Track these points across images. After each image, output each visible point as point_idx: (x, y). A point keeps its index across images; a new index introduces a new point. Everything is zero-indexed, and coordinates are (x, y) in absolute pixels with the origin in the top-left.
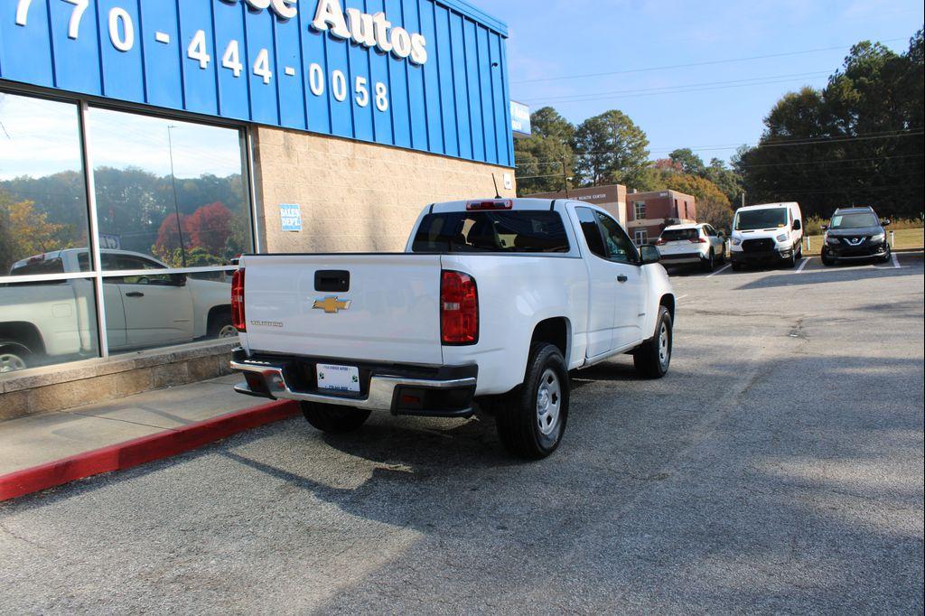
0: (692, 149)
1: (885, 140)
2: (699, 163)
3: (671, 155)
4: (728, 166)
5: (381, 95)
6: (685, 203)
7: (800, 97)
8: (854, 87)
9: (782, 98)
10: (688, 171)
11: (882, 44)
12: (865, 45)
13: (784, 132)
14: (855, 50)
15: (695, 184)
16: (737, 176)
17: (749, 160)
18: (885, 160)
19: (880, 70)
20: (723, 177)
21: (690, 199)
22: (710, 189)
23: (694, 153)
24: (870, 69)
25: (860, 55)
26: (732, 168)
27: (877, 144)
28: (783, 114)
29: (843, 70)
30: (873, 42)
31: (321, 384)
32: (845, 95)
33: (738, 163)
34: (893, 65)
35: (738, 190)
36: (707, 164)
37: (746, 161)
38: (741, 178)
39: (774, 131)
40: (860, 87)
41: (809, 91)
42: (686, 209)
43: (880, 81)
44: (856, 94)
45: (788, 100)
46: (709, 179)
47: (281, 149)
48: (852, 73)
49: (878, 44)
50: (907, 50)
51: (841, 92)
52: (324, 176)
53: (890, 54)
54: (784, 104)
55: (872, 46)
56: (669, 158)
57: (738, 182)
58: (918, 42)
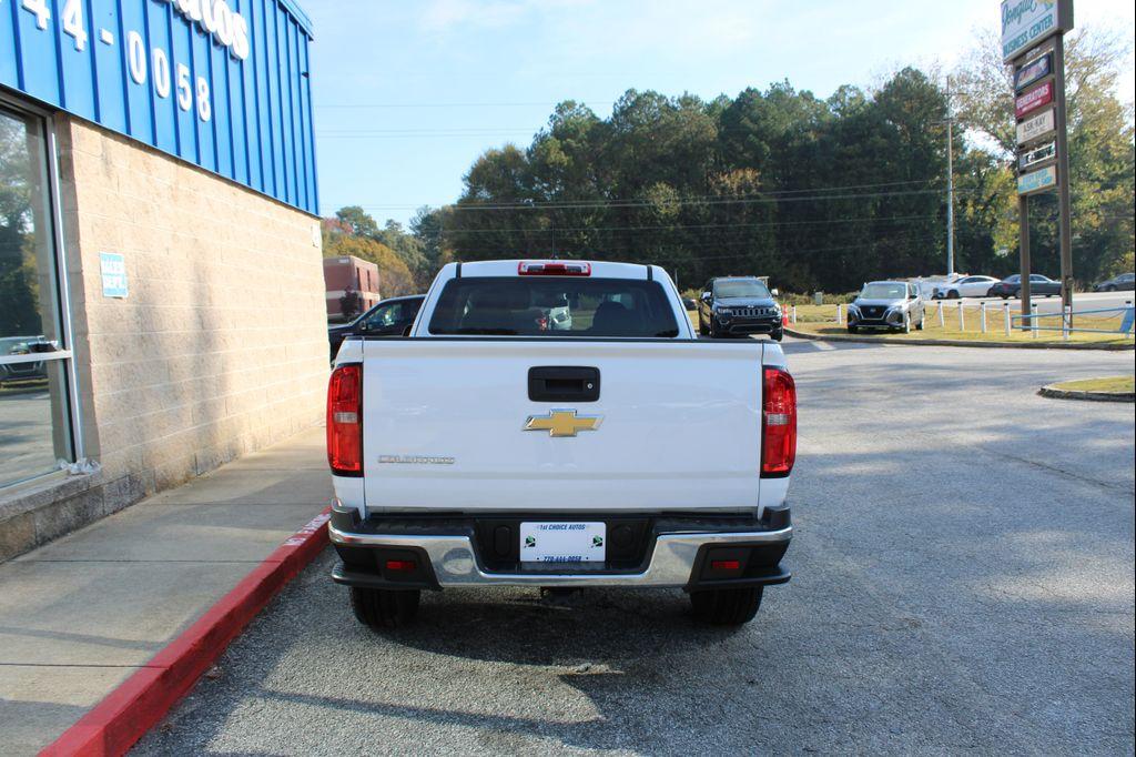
0: (363, 207)
1: (593, 209)
2: (372, 224)
3: (338, 214)
4: (407, 230)
5: (203, 98)
6: (368, 273)
7: (502, 156)
8: (561, 149)
9: (483, 154)
10: (360, 234)
11: (587, 106)
12: (570, 105)
13: (484, 194)
14: (560, 109)
15: (370, 250)
16: (417, 241)
17: (430, 225)
18: (593, 232)
19: (587, 133)
20: (401, 244)
21: (373, 268)
22: (388, 255)
23: (365, 213)
24: (576, 132)
25: (565, 114)
26: (411, 232)
27: (586, 213)
28: (485, 173)
29: (548, 129)
30: (578, 102)
31: (527, 554)
32: (552, 157)
33: (419, 227)
34: (598, 130)
35: (419, 259)
36: (381, 226)
37: (429, 225)
38: (423, 245)
39: (473, 191)
40: (566, 149)
41: (512, 148)
42: (369, 280)
43: (587, 146)
44: (564, 158)
45: (490, 157)
46: (385, 243)
47: (99, 164)
48: (558, 133)
49: (583, 105)
50: (611, 116)
51: (548, 153)
52: (147, 212)
53: (594, 117)
54: (485, 162)
55: (577, 107)
56: (336, 216)
57: (419, 249)
58: (621, 108)
